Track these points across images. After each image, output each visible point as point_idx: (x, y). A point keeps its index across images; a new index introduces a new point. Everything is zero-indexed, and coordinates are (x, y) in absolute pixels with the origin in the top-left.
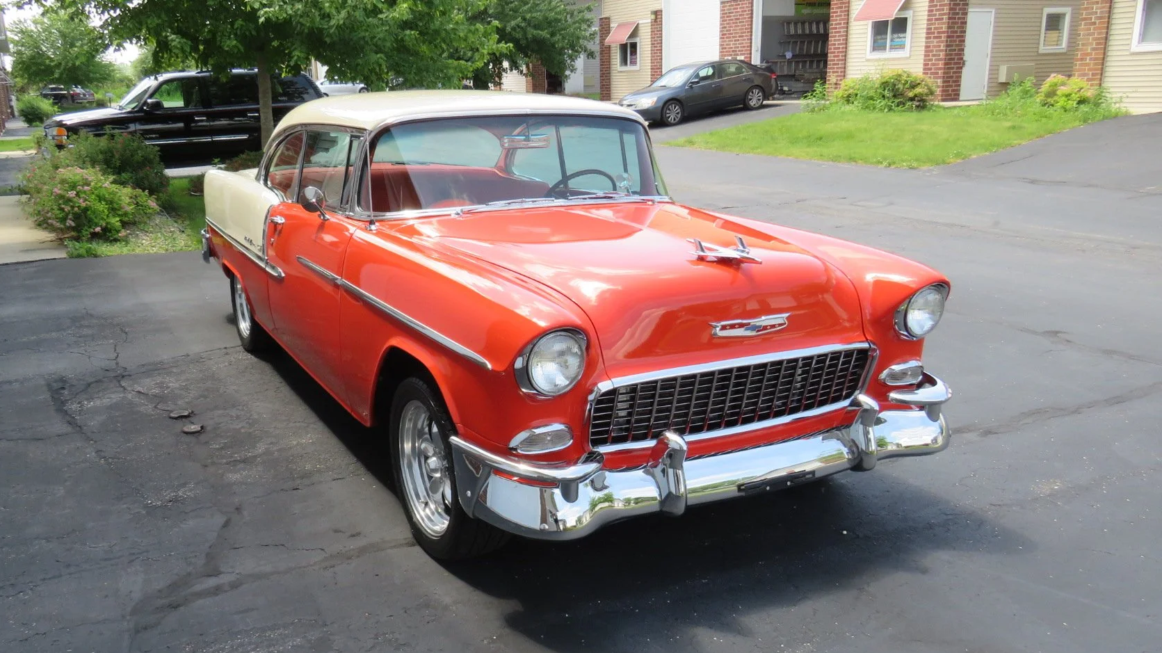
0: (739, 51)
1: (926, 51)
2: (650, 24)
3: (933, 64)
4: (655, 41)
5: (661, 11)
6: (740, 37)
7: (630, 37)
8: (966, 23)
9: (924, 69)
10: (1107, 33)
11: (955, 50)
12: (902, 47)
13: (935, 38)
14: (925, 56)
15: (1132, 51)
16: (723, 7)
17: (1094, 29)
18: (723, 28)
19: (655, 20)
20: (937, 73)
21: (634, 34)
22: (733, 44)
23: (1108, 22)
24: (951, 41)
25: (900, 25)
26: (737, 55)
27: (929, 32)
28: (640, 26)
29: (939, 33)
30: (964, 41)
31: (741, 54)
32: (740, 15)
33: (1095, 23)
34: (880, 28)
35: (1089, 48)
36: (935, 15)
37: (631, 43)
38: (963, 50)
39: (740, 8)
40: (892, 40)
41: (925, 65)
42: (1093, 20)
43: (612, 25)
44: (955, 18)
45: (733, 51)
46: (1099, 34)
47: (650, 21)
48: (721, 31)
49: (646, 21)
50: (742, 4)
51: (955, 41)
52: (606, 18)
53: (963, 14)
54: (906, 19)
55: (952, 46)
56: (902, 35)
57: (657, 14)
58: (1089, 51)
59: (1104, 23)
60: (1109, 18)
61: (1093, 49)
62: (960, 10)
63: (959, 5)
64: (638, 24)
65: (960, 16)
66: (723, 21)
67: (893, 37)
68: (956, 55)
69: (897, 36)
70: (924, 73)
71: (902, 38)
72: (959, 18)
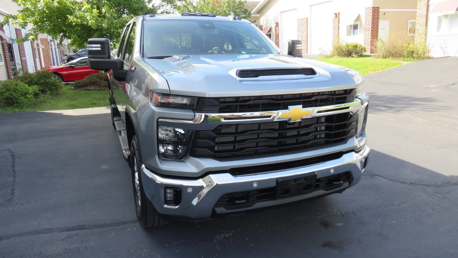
0: (303, 36)
2: (275, 28)
3: (367, 40)
4: (276, 33)
5: (278, 23)
6: (303, 31)
7: (268, 32)
8: (378, 25)
11: (375, 35)
12: (357, 34)
13: (367, 31)
14: (364, 37)
16: (298, 21)
17: (421, 27)
18: (298, 28)
19: (277, 26)
20: (369, 44)
21: (270, 30)
22: (301, 34)
23: (426, 25)
24: (373, 32)
25: (356, 27)
26: (303, 38)
27: (366, 29)
29: (369, 29)
30: (378, 32)
32: (304, 24)
33: (421, 25)
34: (349, 28)
36: (367, 23)
37: (269, 34)
38: (378, 35)
41: (364, 40)
43: (263, 28)
44: (374, 24)
45: (301, 36)
46: (423, 29)
49: (274, 26)
50: (305, 20)
51: (375, 32)
52: (261, 25)
53: (377, 22)
54: (358, 24)
55: (373, 34)
56: (357, 30)
57: (277, 24)
59: (424, 25)
60: (426, 23)
61: (421, 34)
62: (376, 21)
63: (375, 19)
64: (271, 28)
65: (376, 23)
66: (298, 26)
67: (354, 31)
68: (375, 37)
69: (355, 30)
70: (364, 44)
71: (357, 31)
72: (375, 24)
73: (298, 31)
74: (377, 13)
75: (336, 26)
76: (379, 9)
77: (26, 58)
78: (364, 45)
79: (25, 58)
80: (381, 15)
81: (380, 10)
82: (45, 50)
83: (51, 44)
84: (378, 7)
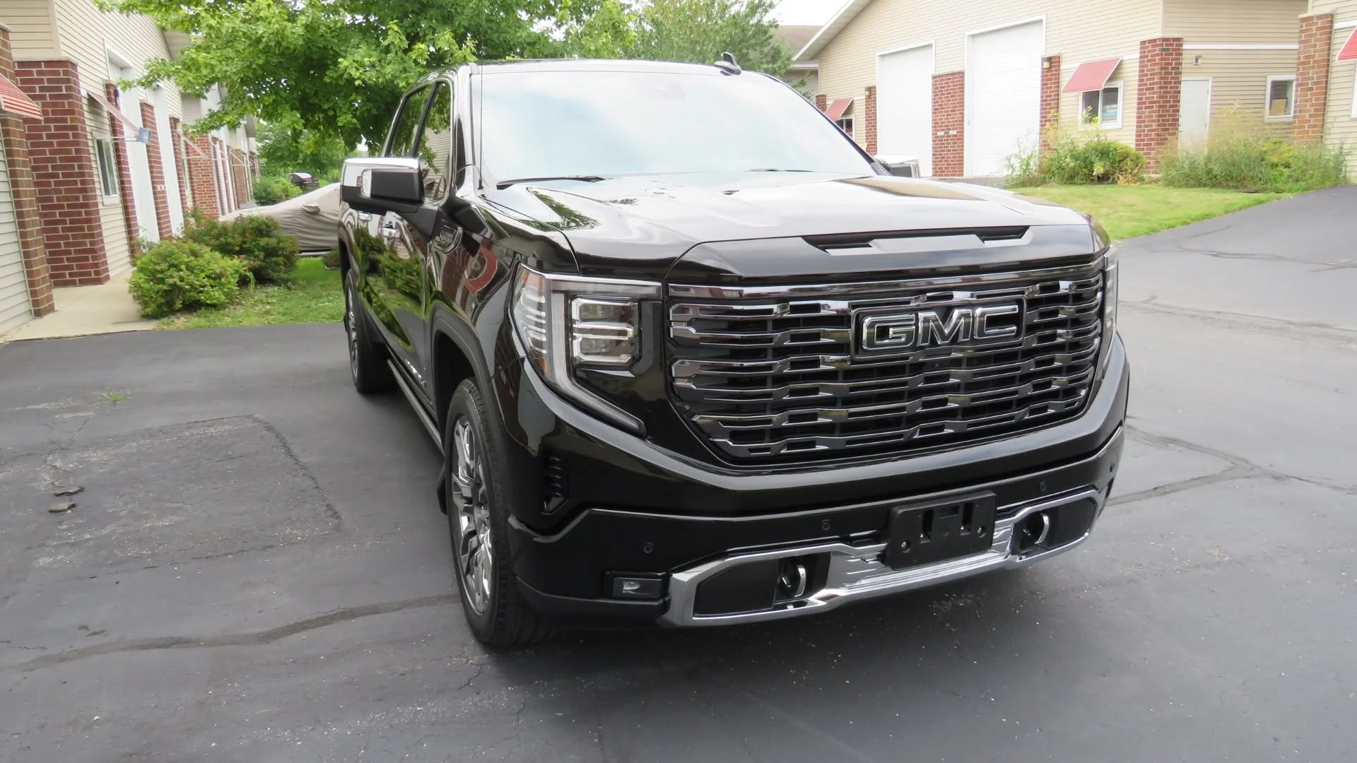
0: (951, 125)
1: (1138, 122)
2: (864, 101)
3: (1146, 135)
4: (869, 117)
5: (875, 87)
6: (951, 111)
7: (845, 114)
8: (1179, 92)
9: (1137, 140)
10: (1325, 98)
11: (1168, 120)
12: (1114, 118)
13: (1146, 108)
14: (1137, 127)
15: (1353, 116)
16: (935, 81)
17: (1312, 94)
18: (935, 102)
19: (869, 97)
20: (1151, 145)
21: (849, 110)
22: (946, 119)
23: (1326, 88)
24: (1163, 111)
25: (1111, 95)
26: (950, 129)
27: (1140, 102)
28: (855, 102)
29: (1150, 102)
30: (1178, 111)
31: (954, 129)
32: (952, 90)
33: (1312, 89)
34: (1091, 99)
35: (1307, 114)
36: (1146, 84)
37: (847, 120)
38: (1178, 120)
39: (952, 82)
40: (1104, 111)
41: (1137, 136)
42: (1310, 86)
43: (827, 103)
44: (1167, 87)
45: (945, 126)
46: (1317, 99)
47: (864, 97)
48: (933, 106)
49: (860, 99)
50: (953, 78)
51: (1168, 111)
52: (822, 96)
53: (1175, 83)
54: (1116, 90)
55: (1165, 116)
56: (1113, 106)
57: (871, 91)
58: (1307, 118)
59: (1321, 88)
60: (1327, 82)
61: (1311, 116)
62: (1172, 78)
63: (1171, 73)
64: (853, 101)
65: (1173, 85)
66: (935, 96)
67: (1105, 108)
68: (1170, 125)
69: (1108, 107)
70: (1137, 145)
71: (1113, 109)
72: (1171, 88)
73: (935, 109)
74: (1176, 54)
75: (1051, 96)
76: (1181, 45)
77: (165, 187)
78: (1137, 150)
79: (163, 186)
80: (1187, 59)
81: (1184, 47)
82: (201, 167)
83: (214, 149)
84: (1178, 40)
